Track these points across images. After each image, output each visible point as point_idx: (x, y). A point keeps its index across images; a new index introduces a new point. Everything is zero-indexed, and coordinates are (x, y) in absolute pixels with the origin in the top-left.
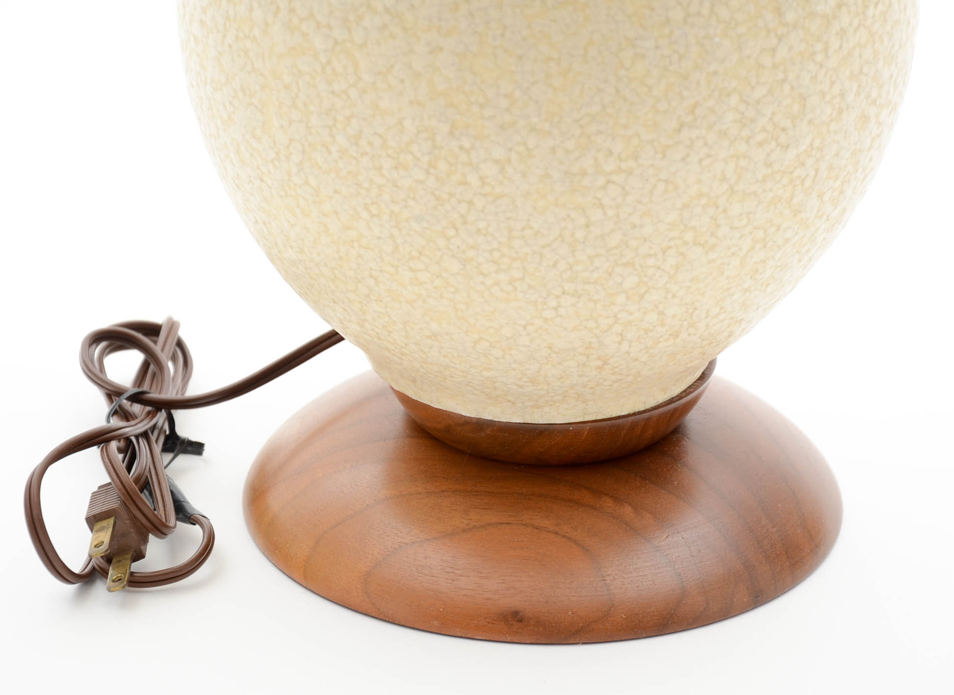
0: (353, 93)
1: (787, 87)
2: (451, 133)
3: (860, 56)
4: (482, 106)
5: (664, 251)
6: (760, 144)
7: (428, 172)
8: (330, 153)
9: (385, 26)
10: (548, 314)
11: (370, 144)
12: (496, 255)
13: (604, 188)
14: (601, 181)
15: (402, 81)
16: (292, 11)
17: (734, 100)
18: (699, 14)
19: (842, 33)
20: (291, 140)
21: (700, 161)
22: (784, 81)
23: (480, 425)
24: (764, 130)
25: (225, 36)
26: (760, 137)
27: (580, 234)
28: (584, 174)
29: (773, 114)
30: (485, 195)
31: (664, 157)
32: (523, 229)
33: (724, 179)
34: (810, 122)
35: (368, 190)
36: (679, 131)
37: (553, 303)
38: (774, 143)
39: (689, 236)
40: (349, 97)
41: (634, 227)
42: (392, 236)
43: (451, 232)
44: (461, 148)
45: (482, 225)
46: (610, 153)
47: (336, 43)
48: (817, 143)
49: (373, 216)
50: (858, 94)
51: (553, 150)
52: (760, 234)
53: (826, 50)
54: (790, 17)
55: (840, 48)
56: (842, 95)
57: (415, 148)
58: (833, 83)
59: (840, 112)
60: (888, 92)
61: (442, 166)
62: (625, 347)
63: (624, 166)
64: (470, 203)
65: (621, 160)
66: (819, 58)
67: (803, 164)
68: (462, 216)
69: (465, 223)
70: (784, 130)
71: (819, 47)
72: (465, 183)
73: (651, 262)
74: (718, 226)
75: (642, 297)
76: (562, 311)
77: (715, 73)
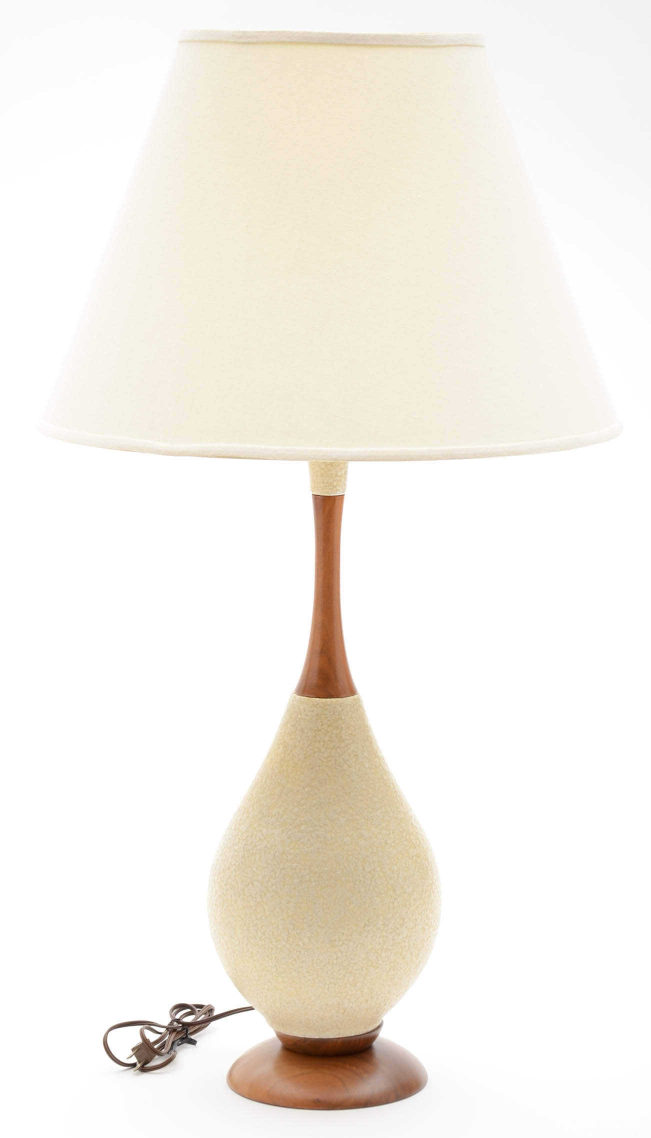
0: (263, 918)
1: (398, 915)
2: (294, 929)
3: (421, 908)
4: (303, 919)
5: (362, 968)
6: (391, 933)
7: (286, 942)
8: (256, 939)
9: (273, 896)
10: (326, 991)
11: (269, 934)
12: (308, 970)
13: (342, 946)
14: (341, 943)
15: (278, 913)
16: (244, 894)
17: (381, 917)
18: (369, 890)
19: (415, 900)
20: (244, 937)
21: (372, 937)
22: (397, 912)
23: (305, 1040)
24: (391, 928)
25: (223, 907)
26: (390, 930)
27: (335, 961)
28: (335, 940)
29: (394, 923)
30: (305, 949)
31: (360, 935)
32: (317, 960)
33: (379, 944)
34: (406, 927)
35: (268, 950)
36: (364, 926)
37: (327, 987)
38: (395, 933)
39: (369, 963)
40: (262, 920)
41: (352, 959)
42: (276, 966)
43: (294, 962)
44: (297, 933)
45: (304, 959)
46: (343, 934)
47: (258, 903)
48: (409, 934)
49: (270, 959)
50: (421, 920)
51: (326, 933)
52: (392, 964)
53: (410, 904)
54: (398, 893)
55: (415, 904)
56: (416, 920)
57: (282, 934)
58: (412, 915)
59: (416, 925)
60: (432, 923)
61: (291, 940)
62: (351, 1005)
63: (348, 938)
64: (300, 951)
65: (347, 936)
66: (408, 906)
67: (405, 941)
68: (298, 956)
69: (299, 959)
70: (398, 929)
71: (408, 903)
72: (298, 945)
73: (358, 972)
74: (378, 960)
75: (355, 985)
76: (330, 990)
77: (375, 909)
